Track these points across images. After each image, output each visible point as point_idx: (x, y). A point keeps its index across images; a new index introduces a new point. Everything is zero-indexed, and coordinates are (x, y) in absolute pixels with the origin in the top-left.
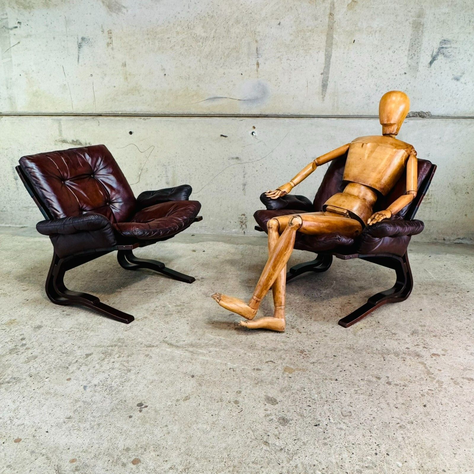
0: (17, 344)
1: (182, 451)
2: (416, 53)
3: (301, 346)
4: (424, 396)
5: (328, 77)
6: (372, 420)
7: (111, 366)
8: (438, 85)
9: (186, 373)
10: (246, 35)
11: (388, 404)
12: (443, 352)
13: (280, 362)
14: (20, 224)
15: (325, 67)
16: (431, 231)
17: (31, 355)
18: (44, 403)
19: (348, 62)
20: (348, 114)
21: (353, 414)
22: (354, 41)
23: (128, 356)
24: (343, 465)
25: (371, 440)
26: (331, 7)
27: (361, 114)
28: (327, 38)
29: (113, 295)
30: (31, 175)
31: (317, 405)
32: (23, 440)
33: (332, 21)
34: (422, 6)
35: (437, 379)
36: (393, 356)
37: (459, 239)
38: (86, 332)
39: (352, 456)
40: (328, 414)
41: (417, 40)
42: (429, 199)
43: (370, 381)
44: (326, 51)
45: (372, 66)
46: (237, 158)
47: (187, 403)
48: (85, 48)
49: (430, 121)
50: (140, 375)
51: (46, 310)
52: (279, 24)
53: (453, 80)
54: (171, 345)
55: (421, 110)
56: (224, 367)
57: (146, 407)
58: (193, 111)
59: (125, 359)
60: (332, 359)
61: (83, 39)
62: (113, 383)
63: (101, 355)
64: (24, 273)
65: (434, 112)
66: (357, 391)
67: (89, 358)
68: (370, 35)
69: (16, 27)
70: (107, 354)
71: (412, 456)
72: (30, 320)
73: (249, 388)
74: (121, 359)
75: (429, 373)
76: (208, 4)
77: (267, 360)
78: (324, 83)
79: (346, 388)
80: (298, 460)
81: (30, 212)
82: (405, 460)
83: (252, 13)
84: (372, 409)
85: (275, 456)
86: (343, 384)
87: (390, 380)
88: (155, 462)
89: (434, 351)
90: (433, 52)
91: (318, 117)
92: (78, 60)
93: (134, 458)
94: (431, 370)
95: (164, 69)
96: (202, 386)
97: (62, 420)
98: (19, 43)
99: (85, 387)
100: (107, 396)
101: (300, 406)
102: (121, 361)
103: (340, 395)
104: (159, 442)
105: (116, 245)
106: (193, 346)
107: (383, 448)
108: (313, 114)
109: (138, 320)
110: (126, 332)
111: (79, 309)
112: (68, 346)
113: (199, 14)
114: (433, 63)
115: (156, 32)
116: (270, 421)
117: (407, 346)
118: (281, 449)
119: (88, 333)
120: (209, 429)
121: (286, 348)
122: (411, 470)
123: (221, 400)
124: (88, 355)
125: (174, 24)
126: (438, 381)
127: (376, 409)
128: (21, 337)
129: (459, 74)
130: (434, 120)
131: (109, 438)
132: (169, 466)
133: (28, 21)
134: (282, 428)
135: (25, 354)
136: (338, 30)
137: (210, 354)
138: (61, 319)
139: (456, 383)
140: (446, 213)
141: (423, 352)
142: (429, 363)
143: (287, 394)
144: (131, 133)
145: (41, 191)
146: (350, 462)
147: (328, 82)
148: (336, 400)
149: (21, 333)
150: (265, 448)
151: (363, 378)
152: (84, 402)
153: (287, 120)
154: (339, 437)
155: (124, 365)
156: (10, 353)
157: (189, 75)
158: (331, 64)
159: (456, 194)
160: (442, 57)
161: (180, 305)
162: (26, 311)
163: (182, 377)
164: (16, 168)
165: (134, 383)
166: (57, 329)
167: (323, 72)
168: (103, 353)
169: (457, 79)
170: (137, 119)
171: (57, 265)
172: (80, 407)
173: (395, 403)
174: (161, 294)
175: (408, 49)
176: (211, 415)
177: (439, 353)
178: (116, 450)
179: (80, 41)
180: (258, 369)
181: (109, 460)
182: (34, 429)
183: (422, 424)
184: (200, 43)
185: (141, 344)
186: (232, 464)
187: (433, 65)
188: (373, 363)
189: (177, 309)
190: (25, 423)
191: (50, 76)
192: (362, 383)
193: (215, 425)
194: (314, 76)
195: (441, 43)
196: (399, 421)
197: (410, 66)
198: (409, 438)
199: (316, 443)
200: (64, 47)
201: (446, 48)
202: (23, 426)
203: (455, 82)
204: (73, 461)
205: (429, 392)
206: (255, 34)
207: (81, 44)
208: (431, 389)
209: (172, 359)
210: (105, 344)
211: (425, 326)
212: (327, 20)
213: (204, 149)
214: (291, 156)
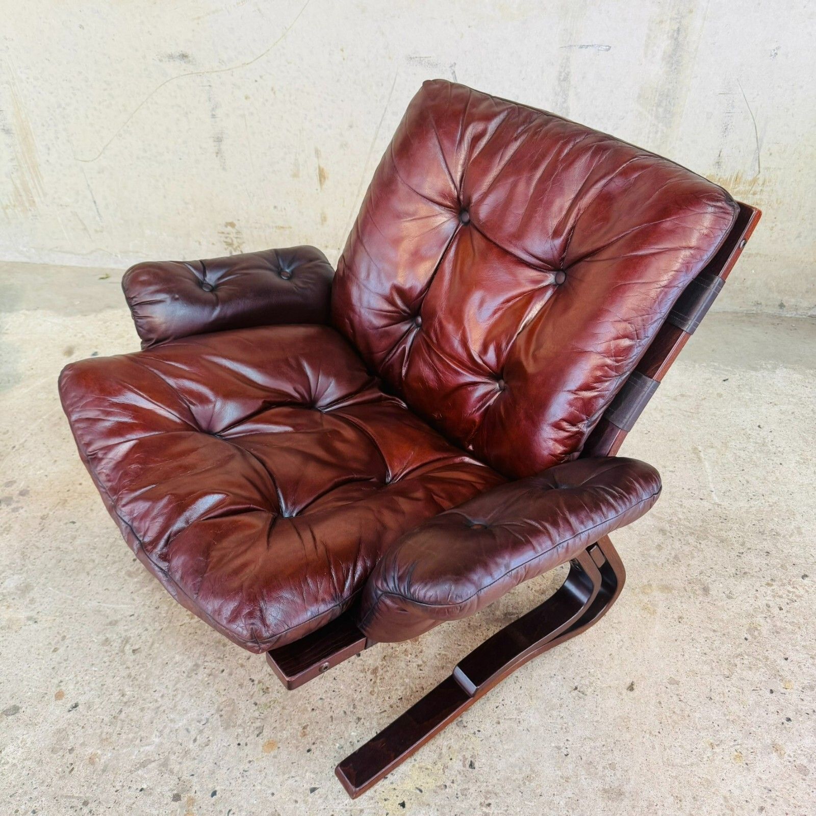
16: (748, 283)
42: (754, 194)
46: (184, 56)
140: (799, 236)
213: (81, 27)
214: (342, 50)
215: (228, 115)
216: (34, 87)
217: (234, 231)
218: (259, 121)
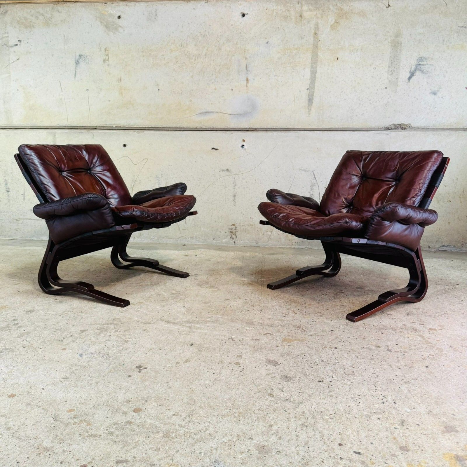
0: (9, 324)
1: (184, 401)
2: (395, 69)
3: (297, 323)
4: (425, 359)
5: (314, 92)
6: (375, 378)
7: (107, 339)
8: (417, 99)
9: (185, 343)
10: (236, 53)
11: (390, 366)
12: (440, 328)
13: (278, 334)
14: (9, 236)
15: (310, 82)
17: (24, 331)
18: (39, 367)
19: (332, 78)
20: (333, 127)
21: (356, 374)
22: (338, 59)
23: (125, 331)
24: (350, 411)
25: (377, 393)
26: (315, 28)
27: (345, 127)
28: (312, 56)
29: (107, 287)
30: (29, 161)
31: (319, 367)
32: (17, 395)
33: (317, 40)
34: (399, 27)
35: (436, 347)
36: (390, 331)
37: (443, 246)
38: (80, 314)
39: (359, 405)
40: (331, 373)
41: (396, 58)
43: (369, 349)
44: (312, 67)
45: (355, 81)
46: (228, 170)
47: (187, 365)
48: (82, 64)
49: (410, 133)
50: (137, 345)
51: (39, 299)
52: (267, 43)
53: (431, 94)
54: (169, 322)
55: (402, 122)
56: (223, 338)
57: (146, 368)
58: (185, 125)
59: (121, 333)
60: (329, 333)
61: (81, 56)
62: (110, 351)
63: (97, 331)
64: (14, 272)
65: (415, 124)
66: (358, 356)
67: (84, 333)
68: (353, 53)
69: (16, 45)
70: (102, 330)
71: (419, 404)
72: (22, 306)
73: (249, 353)
74: (118, 333)
75: (427, 342)
76: (201, 25)
77: (266, 333)
78: (310, 97)
79: (346, 354)
80: (304, 408)
81: (20, 225)
82: (413, 407)
83: (242, 33)
84: (374, 370)
85: (280, 405)
86: (343, 352)
87: (390, 348)
88: (157, 410)
89: (431, 326)
90: (411, 69)
91: (305, 130)
92: (75, 76)
93: (135, 407)
94: (430, 341)
95: (158, 84)
96: (201, 352)
97: (58, 379)
98: (18, 59)
99: (81, 355)
100: (104, 361)
101: (302, 367)
102: (118, 335)
103: (341, 359)
104: (160, 395)
105: (114, 226)
106: (191, 323)
107: (389, 398)
108: (299, 127)
109: (134, 305)
110: (122, 314)
111: (72, 298)
112: (62, 324)
113: (191, 33)
114: (412, 79)
115: (151, 50)
116: (273, 378)
117: (403, 323)
118: (287, 400)
119: (82, 315)
120: (211, 383)
121: (283, 324)
122: (420, 414)
123: (222, 362)
124: (82, 331)
125: (168, 43)
126: (437, 349)
127: (378, 370)
128: (13, 319)
129: (436, 89)
130: (415, 132)
131: (108, 392)
132: (172, 413)
133: (28, 39)
134: (285, 384)
135: (18, 331)
136: (323, 48)
137: (209, 328)
138: (53, 305)
139: (455, 350)
141: (420, 328)
142: (427, 335)
143: (288, 358)
144: (125, 146)
145: (39, 177)
146: (357, 409)
147: (314, 97)
148: (338, 363)
149: (12, 316)
150: (270, 398)
151: (363, 347)
152: (81, 366)
153: (275, 133)
154: (344, 391)
155: (121, 338)
156: (2, 330)
157: (182, 90)
158: (316, 79)
159: (438, 202)
160: (420, 73)
161: (176, 294)
162: (18, 299)
163: (181, 346)
164: (15, 156)
165: (132, 351)
166: (49, 312)
167: (308, 87)
168: (99, 329)
169: (435, 94)
170: (131, 132)
171: (51, 252)
172: (76, 370)
173: (397, 364)
174: (156, 286)
175: (387, 65)
176: (212, 373)
177: (436, 328)
178: (116, 402)
179: (77, 58)
180: (256, 340)
181: (109, 410)
182: (28, 387)
183: (427, 380)
184: (193, 60)
185: (138, 322)
186: (237, 412)
187: (412, 80)
188: (371, 336)
189: (173, 296)
190: (19, 382)
191: (47, 90)
192: (362, 350)
193: (218, 381)
194: (300, 91)
195: (418, 60)
196: (403, 378)
197: (390, 81)
198: (414, 390)
199: (321, 395)
200: (62, 63)
201: (423, 65)
202: (17, 385)
203: (433, 96)
204: (71, 411)
205: (430, 356)
206: (245, 52)
207: (79, 61)
208: (431, 354)
209: (170, 332)
210: (100, 323)
211: (419, 309)
212: (312, 39)
213: (196, 162)
214: (279, 167)
215: (239, 188)
216: (175, 180)
217: (234, 227)
218: (249, 190)
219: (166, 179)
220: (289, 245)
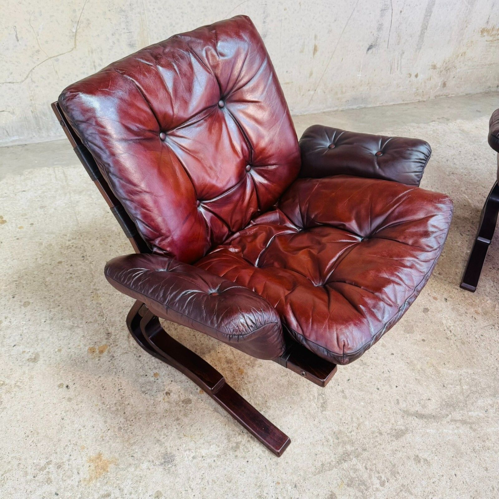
215: (272, 21)
218: (289, 23)
219: (139, 13)
220: (336, 106)
